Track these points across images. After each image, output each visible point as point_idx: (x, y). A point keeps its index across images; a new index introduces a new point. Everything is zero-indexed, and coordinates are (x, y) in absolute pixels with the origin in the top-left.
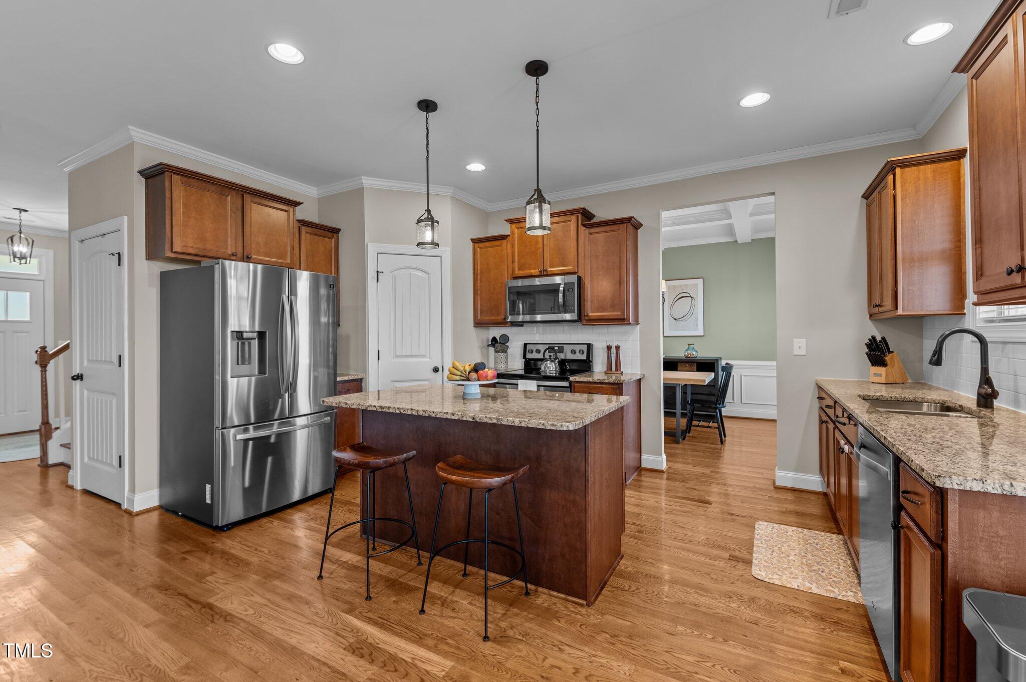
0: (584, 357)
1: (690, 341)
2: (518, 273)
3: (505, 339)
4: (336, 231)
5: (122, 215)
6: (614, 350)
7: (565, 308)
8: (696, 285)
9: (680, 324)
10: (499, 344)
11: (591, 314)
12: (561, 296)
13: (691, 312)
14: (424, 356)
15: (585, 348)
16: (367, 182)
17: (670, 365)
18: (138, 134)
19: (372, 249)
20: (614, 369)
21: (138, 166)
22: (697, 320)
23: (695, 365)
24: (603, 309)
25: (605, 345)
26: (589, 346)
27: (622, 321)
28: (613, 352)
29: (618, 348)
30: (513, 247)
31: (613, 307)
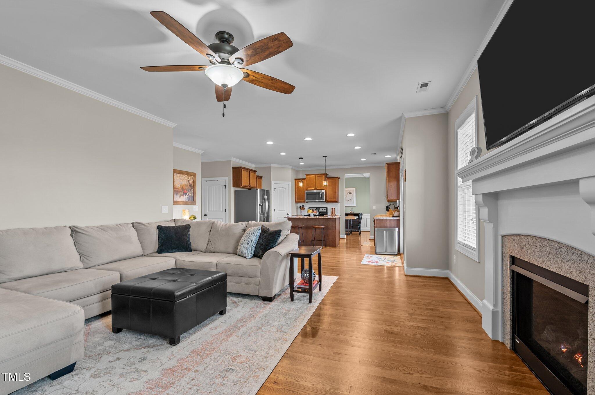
0: (326, 211)
1: (352, 208)
2: (308, 189)
3: (303, 206)
4: (262, 177)
5: (227, 177)
6: (333, 209)
7: (322, 198)
8: (353, 190)
9: (349, 202)
10: (302, 208)
11: (328, 200)
12: (321, 195)
13: (352, 199)
14: (284, 211)
15: (326, 209)
16: (272, 165)
17: (347, 215)
18: (233, 159)
19: (273, 182)
20: (333, 214)
21: (232, 166)
22: (354, 201)
23: (353, 215)
24: (331, 199)
25: (331, 208)
26: (327, 208)
27: (336, 202)
28: (333, 210)
29: (334, 208)
30: (307, 182)
31: (334, 198)
